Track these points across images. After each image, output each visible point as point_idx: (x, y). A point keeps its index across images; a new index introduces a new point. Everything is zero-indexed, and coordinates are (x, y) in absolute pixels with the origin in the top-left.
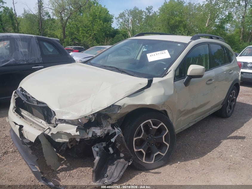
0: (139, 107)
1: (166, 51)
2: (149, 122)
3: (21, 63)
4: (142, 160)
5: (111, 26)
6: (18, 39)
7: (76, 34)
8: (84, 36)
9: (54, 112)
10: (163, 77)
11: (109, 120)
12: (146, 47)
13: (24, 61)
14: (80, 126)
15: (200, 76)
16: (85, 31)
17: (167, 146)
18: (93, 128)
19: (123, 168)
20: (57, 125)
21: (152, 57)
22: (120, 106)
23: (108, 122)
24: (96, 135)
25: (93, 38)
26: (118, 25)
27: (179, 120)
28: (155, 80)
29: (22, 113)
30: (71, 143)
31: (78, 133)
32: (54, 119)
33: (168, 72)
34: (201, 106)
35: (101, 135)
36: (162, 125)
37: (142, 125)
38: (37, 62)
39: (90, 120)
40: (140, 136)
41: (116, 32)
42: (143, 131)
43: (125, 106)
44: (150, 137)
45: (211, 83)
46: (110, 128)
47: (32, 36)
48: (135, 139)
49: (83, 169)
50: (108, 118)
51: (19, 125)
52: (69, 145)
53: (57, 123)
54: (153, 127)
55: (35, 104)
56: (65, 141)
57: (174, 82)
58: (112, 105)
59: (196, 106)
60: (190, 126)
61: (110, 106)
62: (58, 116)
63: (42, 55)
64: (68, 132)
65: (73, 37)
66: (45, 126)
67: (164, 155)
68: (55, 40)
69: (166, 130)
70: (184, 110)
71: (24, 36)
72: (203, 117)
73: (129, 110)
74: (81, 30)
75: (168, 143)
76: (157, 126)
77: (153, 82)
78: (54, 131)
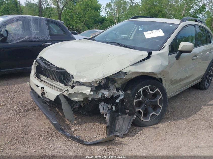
0: (141, 74)
1: (161, 30)
2: (147, 88)
3: (34, 40)
4: (141, 118)
5: (99, 14)
6: (31, 20)
7: (70, 21)
8: (76, 22)
9: (72, 76)
10: (159, 51)
11: (115, 84)
12: (141, 27)
13: (36, 38)
14: (93, 88)
15: (189, 52)
16: (77, 18)
17: (160, 108)
18: (102, 90)
19: (130, 122)
20: (74, 86)
21: (149, 35)
22: (126, 73)
23: (114, 86)
24: (104, 96)
25: (84, 24)
26: (105, 13)
27: (169, 87)
28: (154, 53)
29: (41, 78)
30: (84, 103)
31: (92, 93)
32: (72, 82)
33: (164, 47)
34: (187, 78)
35: (108, 96)
36: (157, 91)
37: (141, 90)
38: (46, 39)
39: (100, 84)
40: (139, 99)
41: (104, 19)
42: (142, 94)
43: (130, 73)
44: (147, 100)
45: (195, 59)
46: (115, 91)
47: (42, 18)
48: (135, 101)
49: (92, 124)
50: (115, 83)
51: (41, 87)
52: (82, 103)
53: (74, 85)
54: (150, 92)
55: (55, 70)
56: (80, 100)
57: (169, 55)
58: (119, 72)
59: (182, 77)
60: (176, 94)
61: (118, 73)
62: (75, 80)
63: (51, 34)
64: (84, 92)
65: (68, 23)
66: (63, 88)
67: (158, 115)
68: (61, 22)
69: (160, 95)
70: (174, 80)
71: (36, 17)
72: (187, 87)
73: (133, 77)
74: (75, 17)
75: (162, 106)
76: (153, 92)
77: (152, 54)
78: (72, 91)
